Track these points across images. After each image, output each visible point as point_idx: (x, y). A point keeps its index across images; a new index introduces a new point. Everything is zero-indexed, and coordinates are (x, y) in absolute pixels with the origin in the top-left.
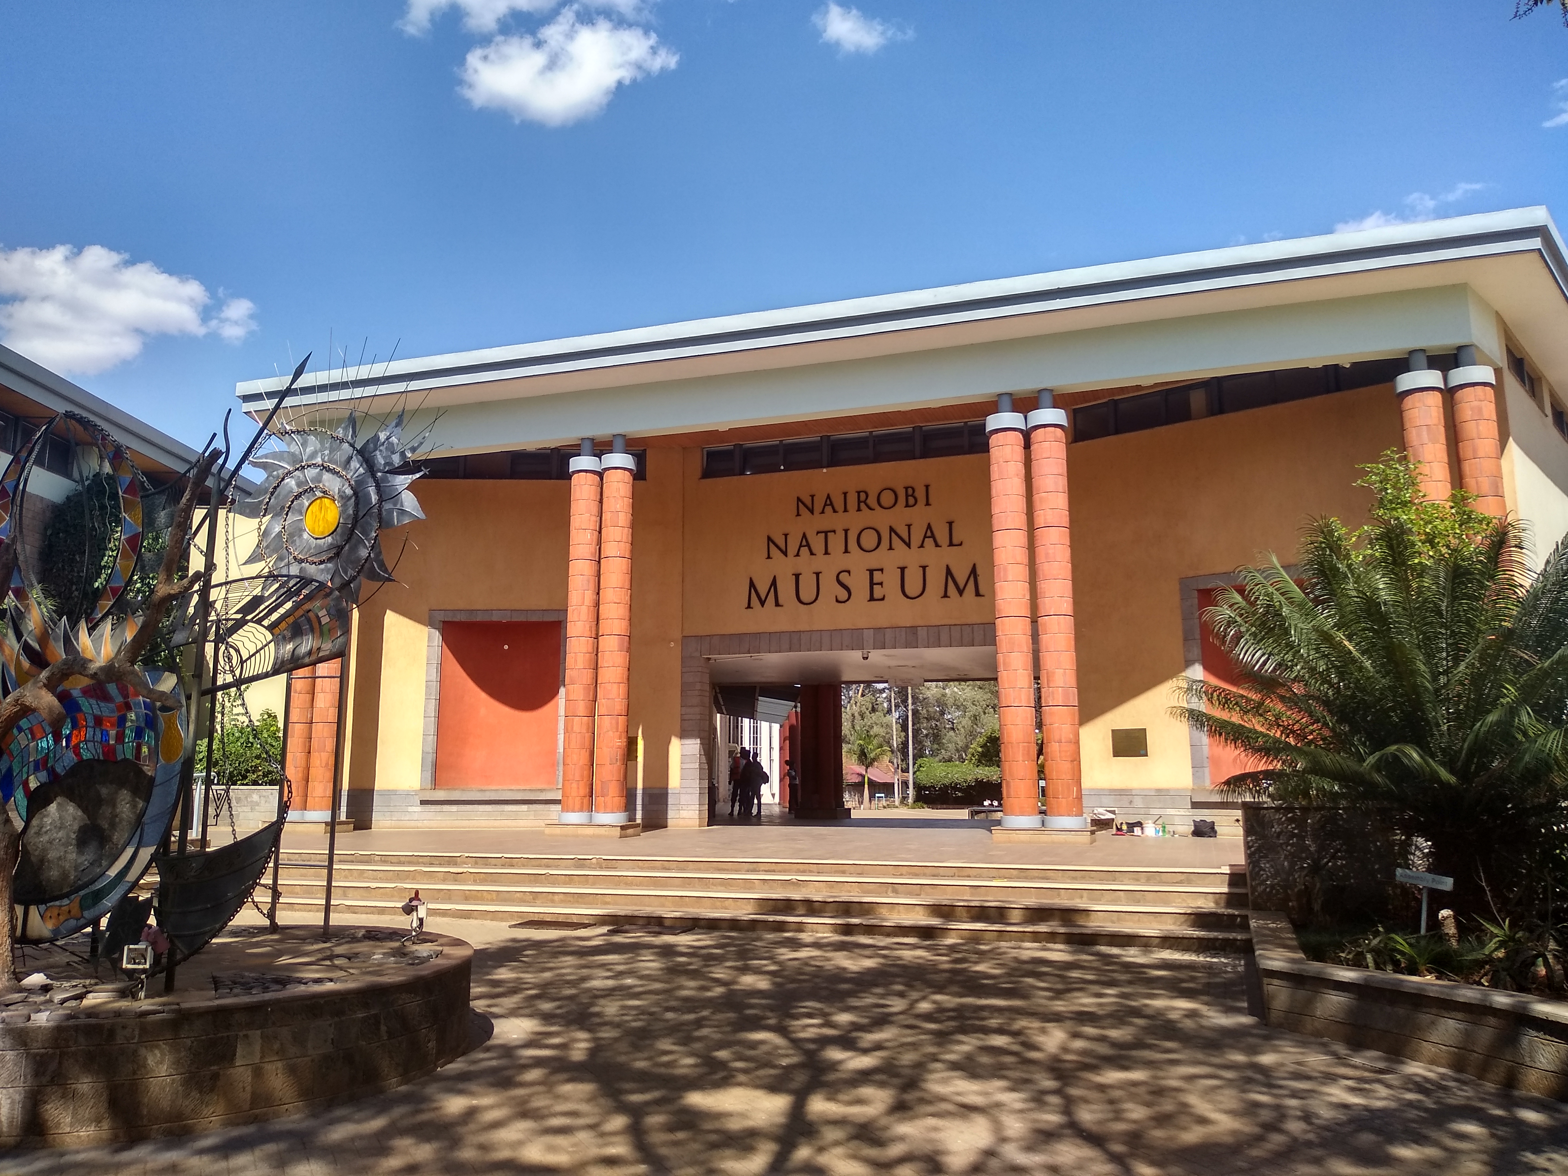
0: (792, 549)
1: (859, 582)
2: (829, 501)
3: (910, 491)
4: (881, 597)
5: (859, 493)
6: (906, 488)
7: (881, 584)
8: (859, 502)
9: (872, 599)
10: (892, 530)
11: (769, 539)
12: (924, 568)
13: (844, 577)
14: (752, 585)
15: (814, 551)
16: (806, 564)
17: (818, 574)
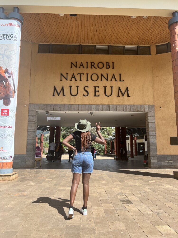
0: (69, 78)
1: (91, 90)
2: (82, 64)
3: (108, 64)
4: (98, 95)
5: (92, 63)
6: (107, 63)
7: (98, 91)
8: (92, 66)
9: (95, 95)
10: (102, 75)
11: (61, 74)
12: (112, 87)
13: (86, 88)
14: (55, 88)
15: (77, 79)
16: (73, 83)
17: (78, 87)
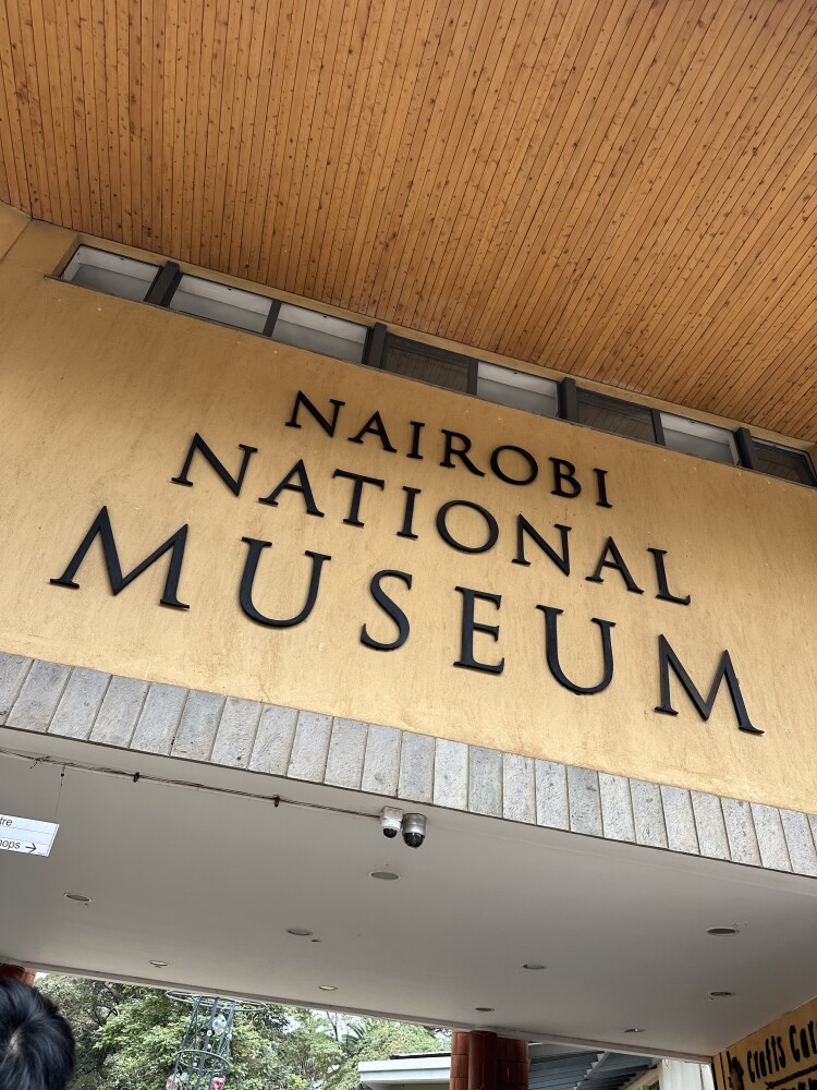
0: (257, 485)
1: (432, 612)
2: (375, 426)
3: (564, 469)
4: (488, 662)
5: (449, 435)
7: (493, 632)
8: (449, 450)
9: (466, 661)
10: (523, 525)
11: (198, 444)
12: (604, 626)
13: (390, 586)
14: (101, 528)
15: (319, 507)
16: (288, 528)
17: (318, 560)
